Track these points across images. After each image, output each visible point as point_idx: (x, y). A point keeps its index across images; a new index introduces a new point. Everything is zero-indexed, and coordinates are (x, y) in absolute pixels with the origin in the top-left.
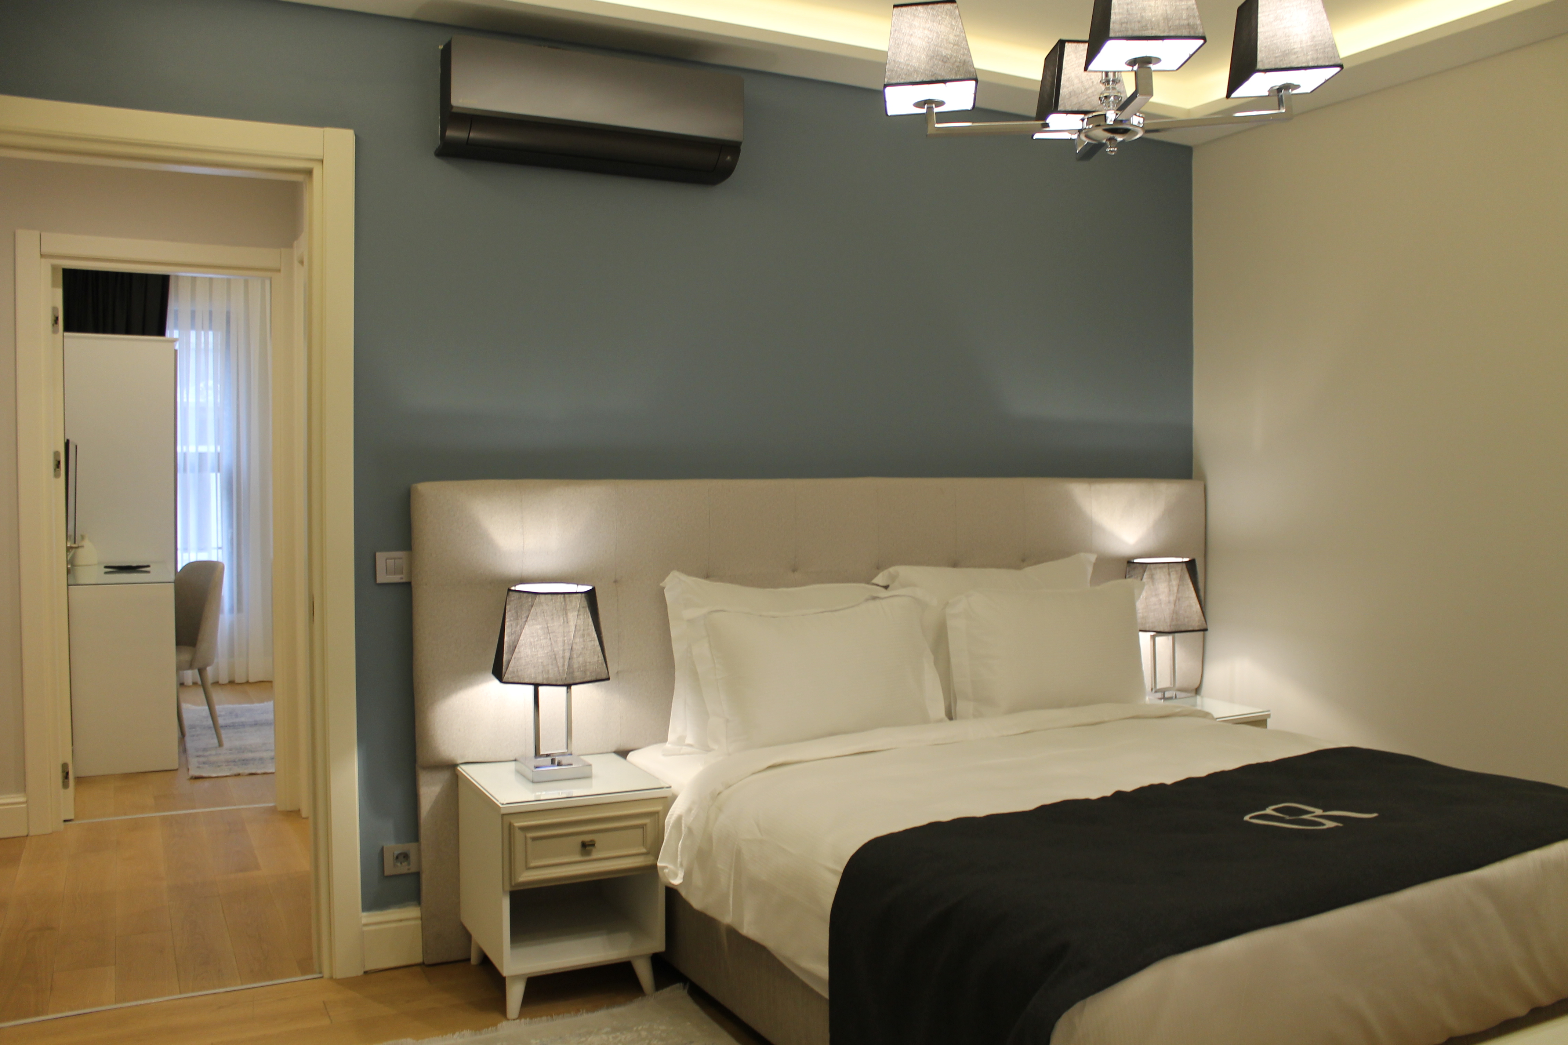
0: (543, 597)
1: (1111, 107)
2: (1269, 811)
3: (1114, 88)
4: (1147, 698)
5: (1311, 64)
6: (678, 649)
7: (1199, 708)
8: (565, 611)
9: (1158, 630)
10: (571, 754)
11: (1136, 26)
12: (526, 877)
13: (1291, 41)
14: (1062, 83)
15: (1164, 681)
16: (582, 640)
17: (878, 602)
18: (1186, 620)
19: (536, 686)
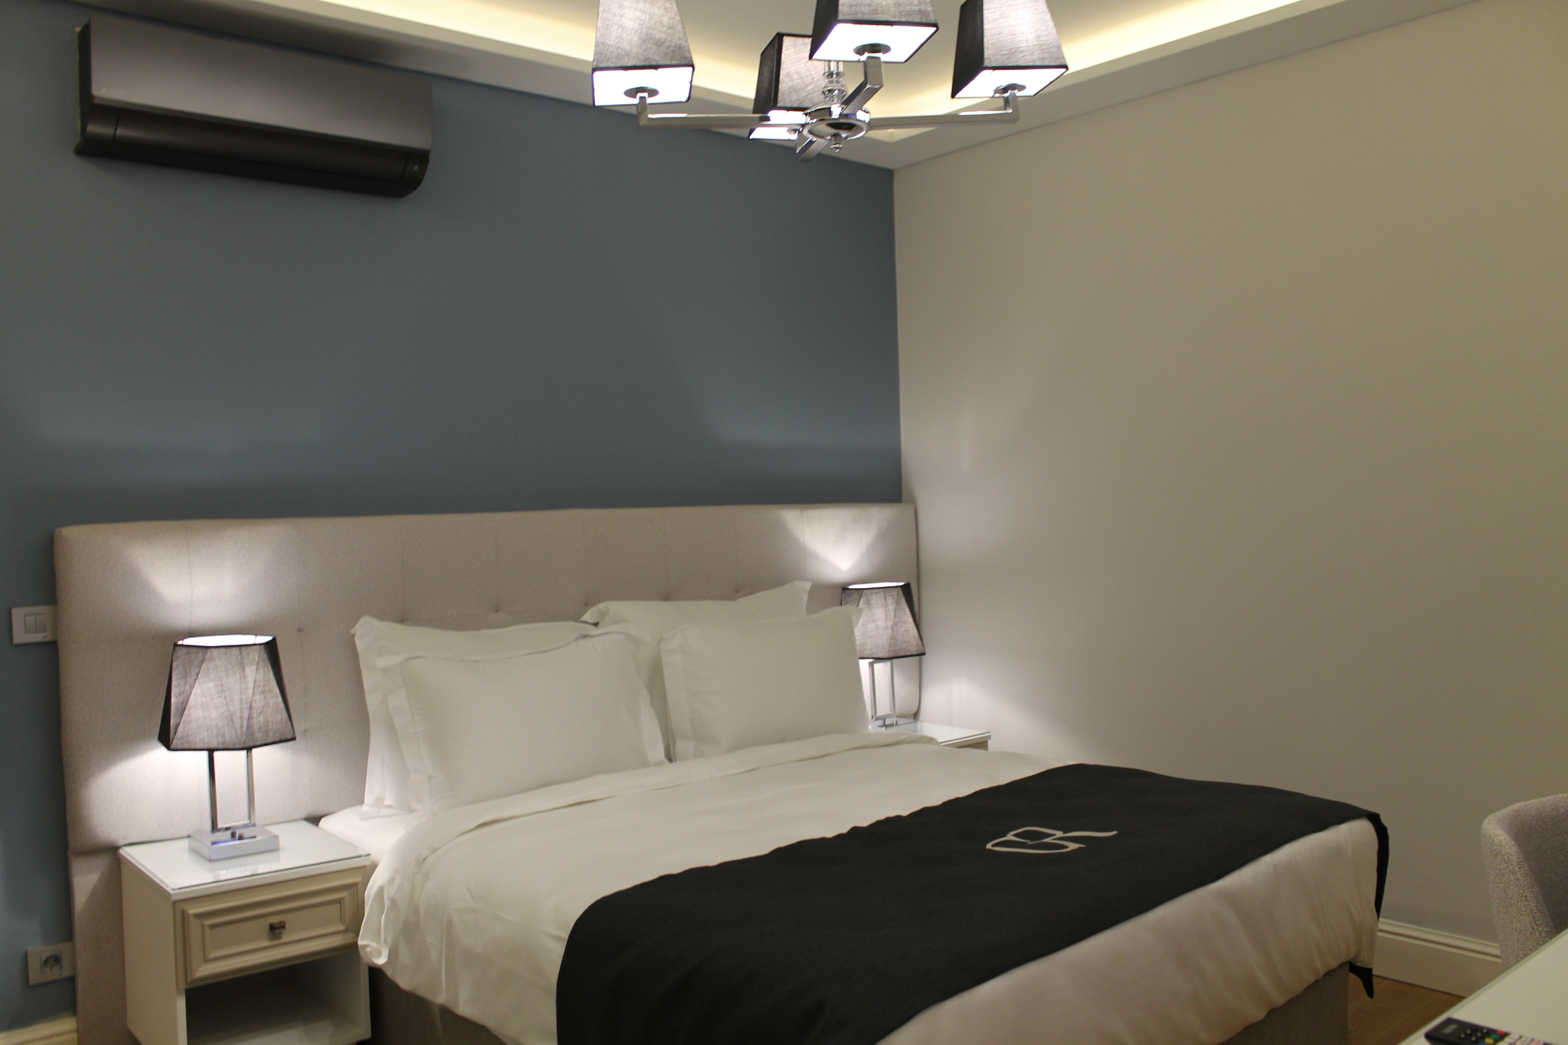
0: (215, 651)
1: (836, 100)
2: (1010, 837)
3: (838, 82)
4: (870, 727)
5: (1038, 63)
6: (373, 702)
7: (919, 733)
8: (242, 665)
9: (877, 656)
10: (254, 825)
11: (866, 10)
12: (205, 970)
13: (1017, 39)
14: (781, 78)
15: (883, 709)
16: (262, 697)
17: (589, 641)
18: (904, 645)
19: (211, 751)
